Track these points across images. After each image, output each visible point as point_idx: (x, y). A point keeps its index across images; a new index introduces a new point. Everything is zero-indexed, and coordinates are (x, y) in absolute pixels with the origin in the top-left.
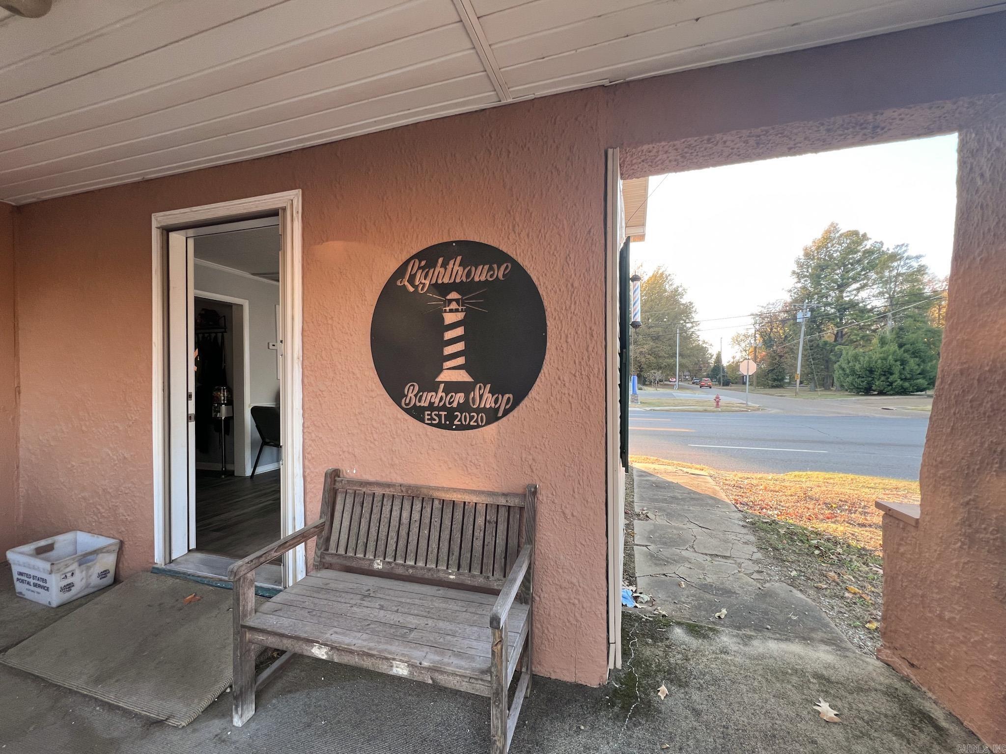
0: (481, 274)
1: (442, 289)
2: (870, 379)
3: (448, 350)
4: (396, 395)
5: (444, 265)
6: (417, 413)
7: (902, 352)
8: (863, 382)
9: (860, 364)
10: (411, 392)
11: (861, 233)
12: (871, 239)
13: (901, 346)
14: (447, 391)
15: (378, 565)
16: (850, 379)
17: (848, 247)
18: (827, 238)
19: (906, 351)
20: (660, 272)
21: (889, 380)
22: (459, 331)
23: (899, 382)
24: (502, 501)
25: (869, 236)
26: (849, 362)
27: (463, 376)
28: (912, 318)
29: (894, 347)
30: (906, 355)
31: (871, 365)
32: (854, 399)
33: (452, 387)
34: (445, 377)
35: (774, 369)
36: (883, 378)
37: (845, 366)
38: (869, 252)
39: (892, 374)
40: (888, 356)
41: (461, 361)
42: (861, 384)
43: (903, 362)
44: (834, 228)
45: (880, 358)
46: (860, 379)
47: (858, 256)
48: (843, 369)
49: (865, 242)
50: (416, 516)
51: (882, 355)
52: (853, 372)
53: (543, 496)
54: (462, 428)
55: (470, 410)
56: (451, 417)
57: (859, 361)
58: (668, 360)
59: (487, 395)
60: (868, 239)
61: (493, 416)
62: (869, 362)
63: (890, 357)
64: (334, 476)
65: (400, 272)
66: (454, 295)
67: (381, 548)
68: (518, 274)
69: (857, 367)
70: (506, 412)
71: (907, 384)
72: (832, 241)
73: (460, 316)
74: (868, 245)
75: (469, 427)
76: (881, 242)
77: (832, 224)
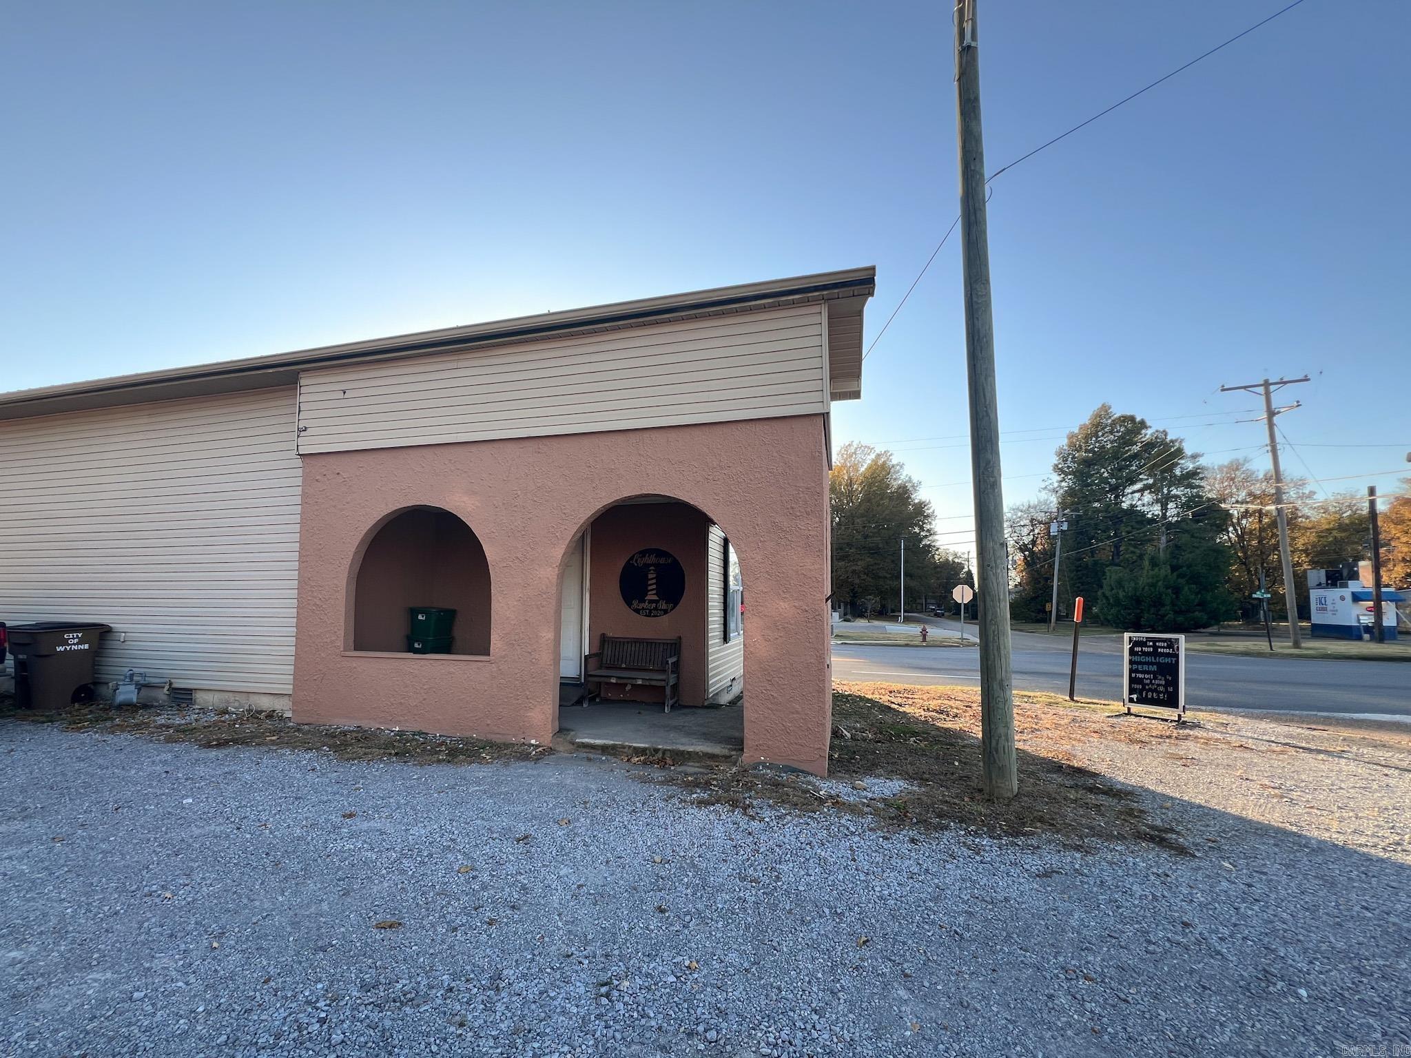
0: (662, 561)
1: (647, 566)
2: (1138, 611)
3: (650, 588)
4: (629, 604)
5: (649, 556)
6: (637, 611)
7: (1175, 577)
8: (1130, 614)
9: (1124, 591)
10: (635, 603)
11: (1138, 419)
12: (1150, 427)
13: (1174, 568)
14: (649, 603)
15: (624, 666)
16: (1113, 611)
17: (1121, 437)
18: (1097, 426)
19: (1181, 576)
20: (880, 462)
21: (1160, 613)
22: (654, 581)
23: (1171, 616)
24: (669, 642)
25: (1148, 424)
26: (1112, 589)
27: (655, 598)
28: (1189, 533)
29: (1165, 571)
30: (1180, 580)
31: (1138, 594)
32: (1114, 636)
33: (651, 602)
34: (648, 598)
35: (1038, 596)
36: (1152, 610)
37: (1108, 593)
38: (1149, 446)
39: (1163, 605)
40: (1158, 581)
41: (654, 592)
42: (1128, 617)
43: (1177, 590)
44: (1105, 409)
45: (1148, 584)
46: (1127, 611)
47: (1136, 448)
48: (1107, 598)
49: (1143, 431)
50: (637, 649)
51: (1150, 580)
52: (1118, 602)
53: (684, 640)
54: (654, 616)
55: (657, 610)
56: (650, 612)
57: (1124, 587)
58: (891, 582)
59: (664, 604)
60: (1146, 427)
61: (666, 612)
62: (1135, 589)
63: (1160, 583)
64: (603, 635)
65: (631, 559)
66: (652, 568)
67: (624, 659)
68: (676, 562)
69: (1121, 594)
70: (671, 610)
71: (1180, 619)
72: (1103, 429)
73: (654, 576)
74: (1148, 434)
75: (657, 616)
76: (1164, 431)
77: (1103, 406)
